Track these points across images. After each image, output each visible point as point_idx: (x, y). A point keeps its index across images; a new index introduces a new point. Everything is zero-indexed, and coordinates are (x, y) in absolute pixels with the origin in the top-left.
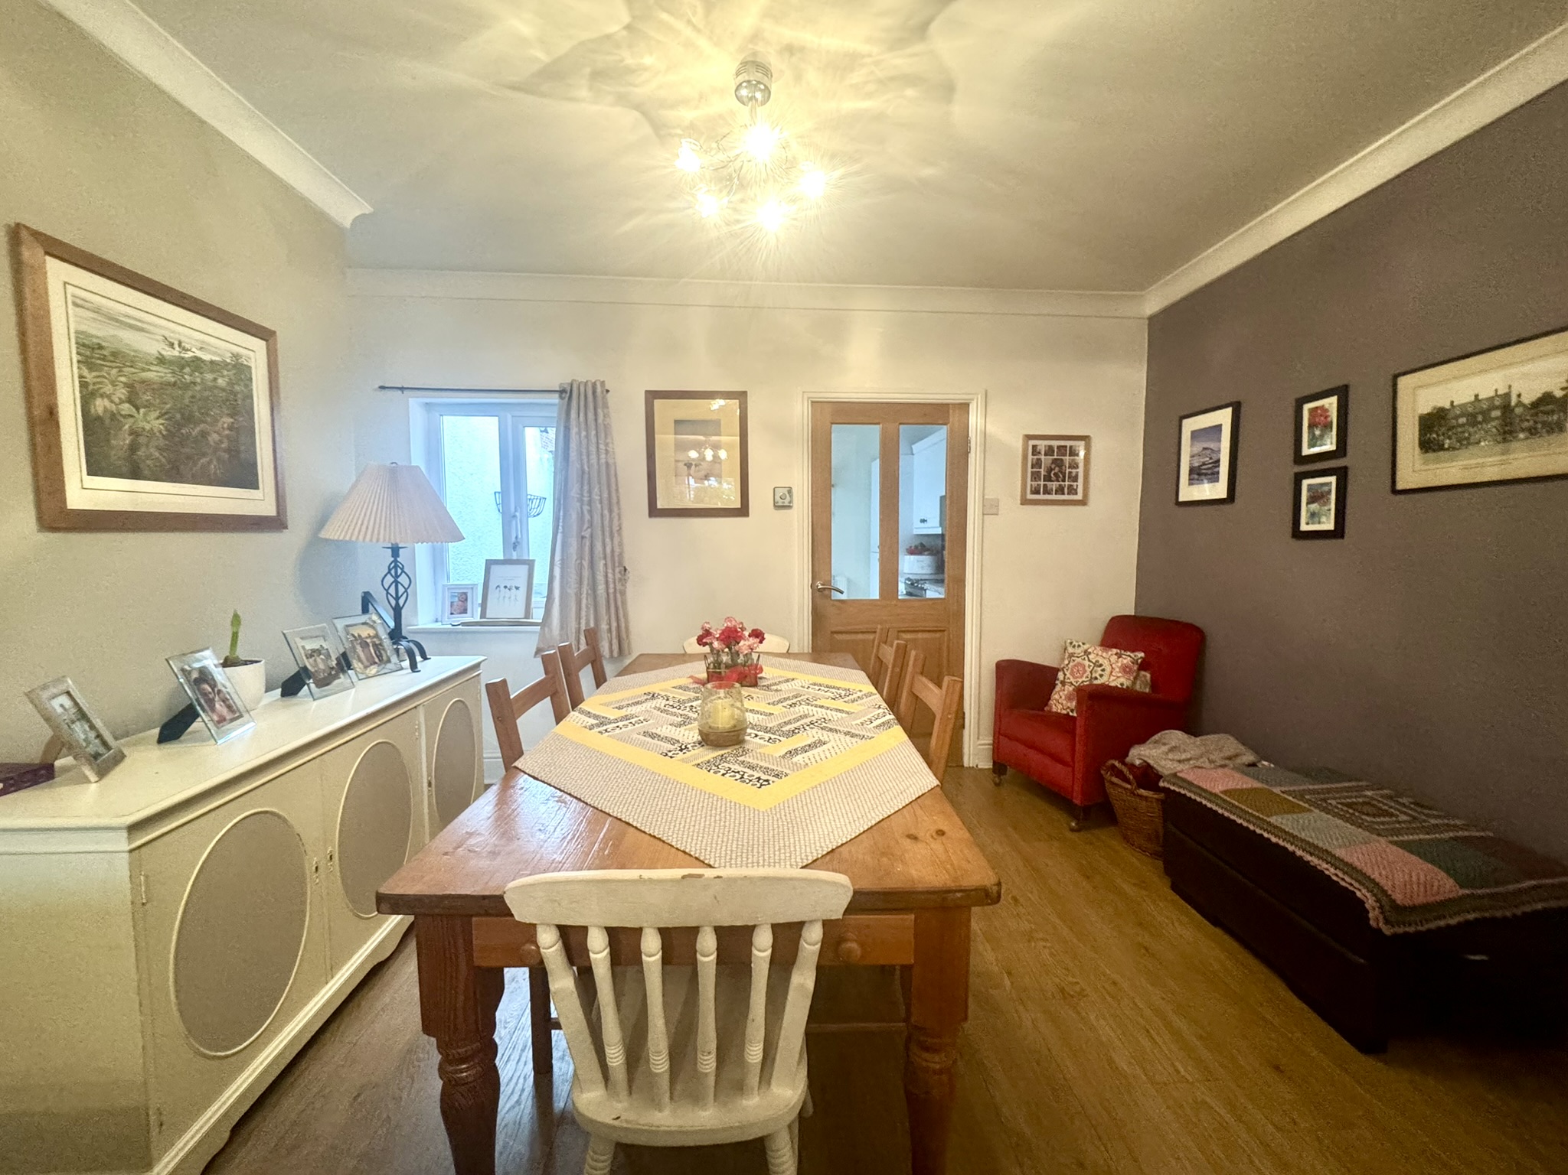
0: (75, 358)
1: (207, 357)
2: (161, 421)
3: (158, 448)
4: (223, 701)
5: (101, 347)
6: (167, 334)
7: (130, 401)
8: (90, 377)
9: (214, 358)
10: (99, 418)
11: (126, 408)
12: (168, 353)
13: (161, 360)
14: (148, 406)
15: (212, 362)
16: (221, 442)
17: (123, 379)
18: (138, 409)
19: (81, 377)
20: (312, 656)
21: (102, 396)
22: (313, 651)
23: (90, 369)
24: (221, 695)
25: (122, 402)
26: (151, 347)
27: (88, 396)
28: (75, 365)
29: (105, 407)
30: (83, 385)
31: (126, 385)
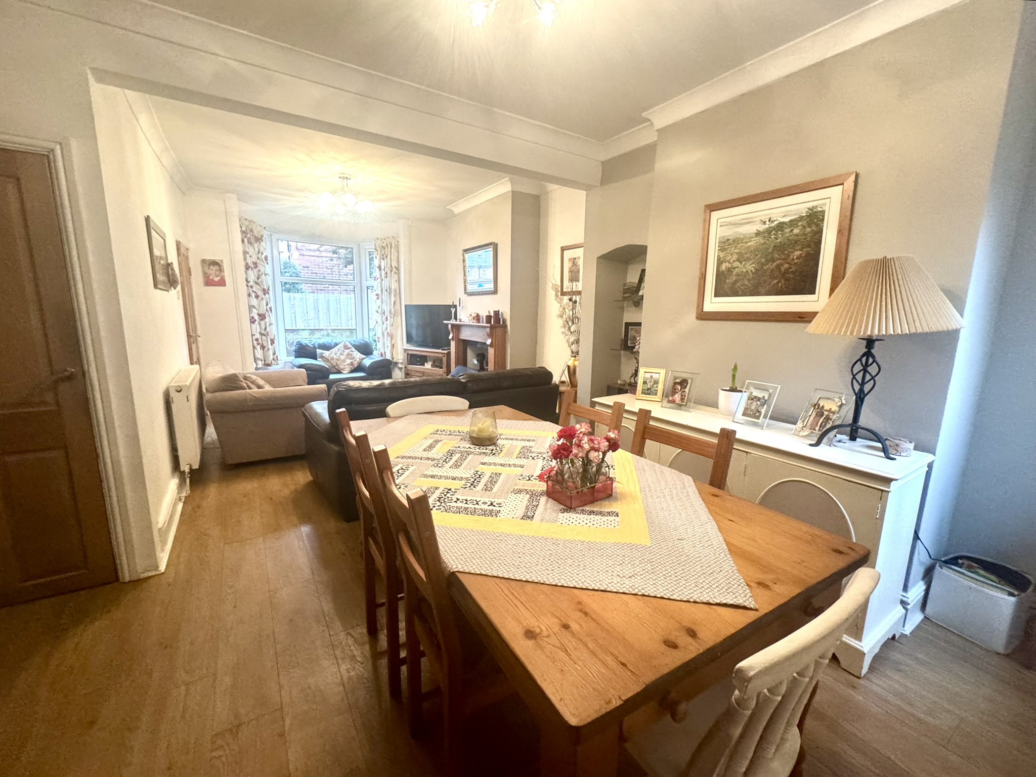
0: (717, 248)
1: (787, 220)
2: (753, 265)
3: (748, 280)
4: (682, 396)
5: (728, 240)
6: (762, 218)
7: (738, 260)
8: (722, 255)
9: (792, 218)
10: (723, 272)
11: (737, 264)
12: (762, 228)
13: (758, 234)
14: (748, 259)
15: (791, 221)
16: (790, 268)
17: (736, 251)
18: (741, 263)
19: (718, 256)
20: (752, 399)
21: (725, 262)
22: (756, 397)
23: (722, 252)
24: (683, 393)
25: (734, 261)
26: (751, 229)
27: (720, 262)
28: (717, 251)
29: (726, 267)
30: (719, 259)
31: (737, 253)
